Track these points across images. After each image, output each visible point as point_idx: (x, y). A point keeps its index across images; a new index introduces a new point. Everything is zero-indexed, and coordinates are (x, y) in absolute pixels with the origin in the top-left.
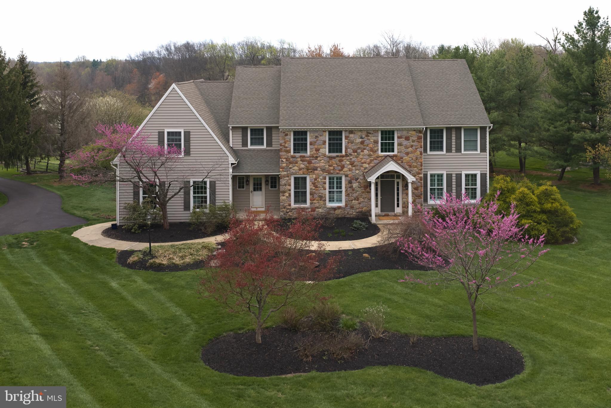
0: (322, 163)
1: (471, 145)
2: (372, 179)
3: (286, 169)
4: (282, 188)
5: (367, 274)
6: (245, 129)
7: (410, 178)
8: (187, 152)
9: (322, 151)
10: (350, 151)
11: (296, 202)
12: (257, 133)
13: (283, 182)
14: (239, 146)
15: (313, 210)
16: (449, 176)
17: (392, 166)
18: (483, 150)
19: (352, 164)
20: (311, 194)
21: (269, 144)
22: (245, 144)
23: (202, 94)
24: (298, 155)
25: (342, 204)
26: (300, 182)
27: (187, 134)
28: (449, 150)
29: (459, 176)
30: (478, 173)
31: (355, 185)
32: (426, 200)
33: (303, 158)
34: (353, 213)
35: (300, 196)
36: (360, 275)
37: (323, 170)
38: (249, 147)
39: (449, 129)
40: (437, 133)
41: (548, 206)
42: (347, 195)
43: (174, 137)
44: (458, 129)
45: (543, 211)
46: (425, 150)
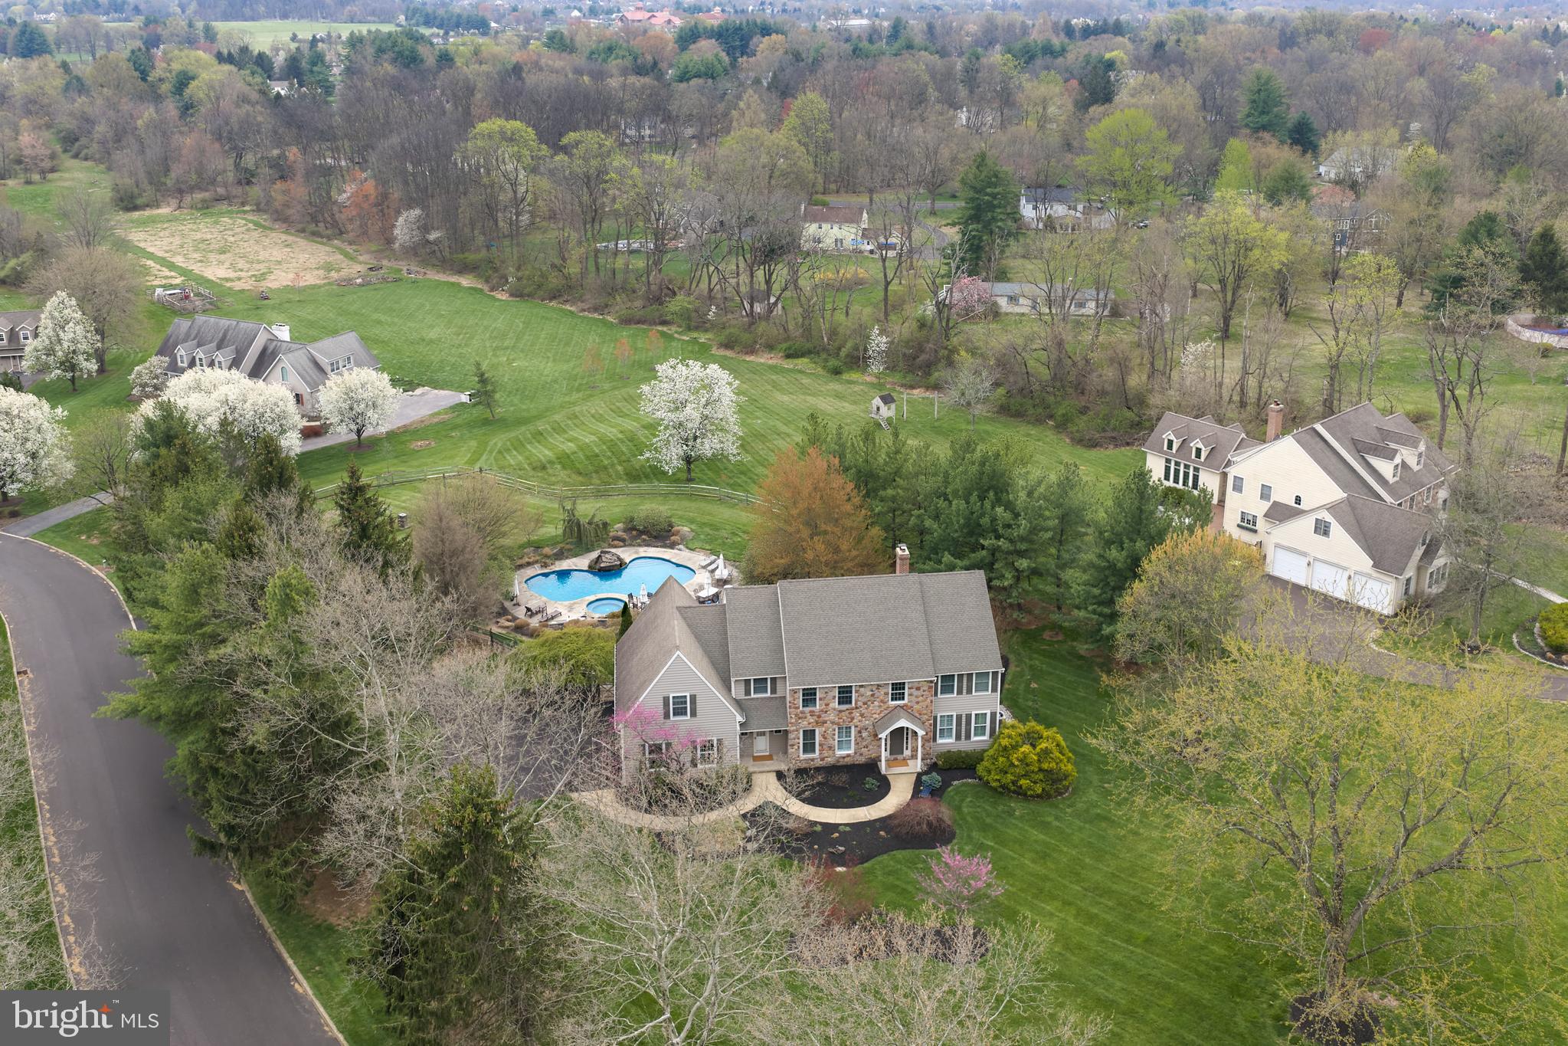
0: (832, 716)
1: (982, 687)
2: (883, 736)
3: (796, 724)
4: (790, 742)
5: (885, 856)
6: (747, 682)
7: (921, 733)
8: (694, 714)
9: (831, 705)
10: (860, 704)
11: (805, 751)
12: (760, 684)
13: (791, 736)
14: (742, 696)
15: (822, 759)
16: (959, 717)
17: (903, 723)
18: (994, 690)
19: (862, 715)
20: (821, 745)
21: (774, 691)
22: (747, 693)
23: (689, 626)
24: (807, 709)
25: (851, 752)
26: (809, 735)
27: (693, 698)
28: (960, 692)
29: (969, 716)
30: (988, 712)
31: (865, 734)
32: (935, 739)
33: (812, 713)
34: (862, 760)
35: (809, 747)
36: (879, 858)
37: (833, 723)
38: (753, 696)
39: (960, 676)
40: (947, 679)
41: (1045, 766)
42: (857, 744)
43: (680, 701)
44: (970, 676)
45: (1041, 770)
46: (936, 694)
